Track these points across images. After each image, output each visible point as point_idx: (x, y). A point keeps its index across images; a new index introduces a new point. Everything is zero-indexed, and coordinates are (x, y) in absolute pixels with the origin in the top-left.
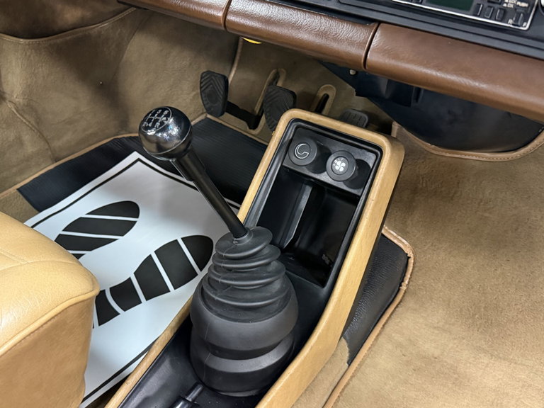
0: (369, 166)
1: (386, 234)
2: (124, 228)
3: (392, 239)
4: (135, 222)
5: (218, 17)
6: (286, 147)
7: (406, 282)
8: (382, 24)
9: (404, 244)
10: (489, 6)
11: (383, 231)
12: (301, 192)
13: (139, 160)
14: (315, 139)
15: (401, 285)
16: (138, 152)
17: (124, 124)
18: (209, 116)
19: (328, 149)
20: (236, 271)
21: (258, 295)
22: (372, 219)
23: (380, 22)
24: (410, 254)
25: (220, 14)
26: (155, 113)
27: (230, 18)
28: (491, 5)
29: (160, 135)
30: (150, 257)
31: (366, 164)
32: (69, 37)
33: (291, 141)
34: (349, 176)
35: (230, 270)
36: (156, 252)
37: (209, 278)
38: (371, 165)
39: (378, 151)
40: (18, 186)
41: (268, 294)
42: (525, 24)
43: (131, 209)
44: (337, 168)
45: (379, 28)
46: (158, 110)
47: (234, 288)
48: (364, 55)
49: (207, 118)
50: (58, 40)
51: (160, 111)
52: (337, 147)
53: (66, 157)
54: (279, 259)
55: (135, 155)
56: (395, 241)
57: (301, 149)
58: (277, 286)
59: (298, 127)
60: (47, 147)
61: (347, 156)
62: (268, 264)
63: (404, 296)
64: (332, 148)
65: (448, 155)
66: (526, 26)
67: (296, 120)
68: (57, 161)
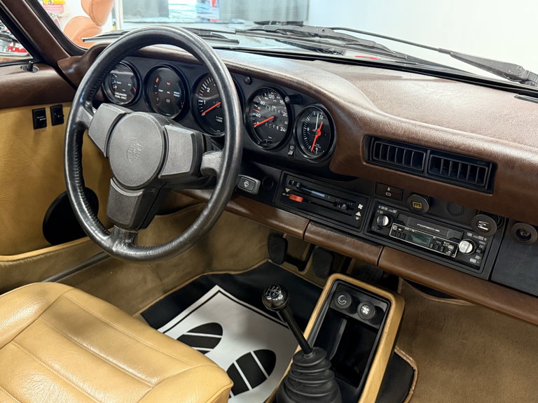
0: (383, 310)
1: (398, 353)
2: (213, 343)
3: (402, 356)
4: (220, 339)
6: (332, 296)
7: (413, 388)
8: (386, 247)
9: (410, 360)
10: (436, 244)
11: (395, 350)
12: (340, 323)
13: (219, 291)
14: (349, 292)
15: (409, 391)
16: (219, 286)
17: (209, 265)
18: (270, 261)
19: (357, 298)
20: (306, 374)
21: (319, 390)
22: (386, 345)
23: (384, 246)
24: (415, 368)
25: (302, 232)
27: (307, 235)
30: (233, 365)
31: (381, 310)
32: (184, 212)
33: (335, 292)
34: (371, 317)
35: (302, 374)
36: (237, 361)
37: (289, 378)
38: (384, 310)
39: (386, 302)
40: (141, 311)
41: (325, 390)
43: (216, 328)
44: (364, 312)
45: (385, 249)
47: (305, 385)
48: (377, 260)
49: (268, 262)
50: (178, 215)
52: (364, 298)
53: (172, 289)
54: (331, 369)
55: (217, 288)
56: (405, 358)
57: (342, 299)
58: (330, 385)
59: (338, 285)
60: (160, 283)
61: (369, 305)
62: (324, 371)
63: (411, 398)
64: (361, 298)
65: (437, 300)
66: (454, 256)
67: (338, 280)
68: (165, 293)
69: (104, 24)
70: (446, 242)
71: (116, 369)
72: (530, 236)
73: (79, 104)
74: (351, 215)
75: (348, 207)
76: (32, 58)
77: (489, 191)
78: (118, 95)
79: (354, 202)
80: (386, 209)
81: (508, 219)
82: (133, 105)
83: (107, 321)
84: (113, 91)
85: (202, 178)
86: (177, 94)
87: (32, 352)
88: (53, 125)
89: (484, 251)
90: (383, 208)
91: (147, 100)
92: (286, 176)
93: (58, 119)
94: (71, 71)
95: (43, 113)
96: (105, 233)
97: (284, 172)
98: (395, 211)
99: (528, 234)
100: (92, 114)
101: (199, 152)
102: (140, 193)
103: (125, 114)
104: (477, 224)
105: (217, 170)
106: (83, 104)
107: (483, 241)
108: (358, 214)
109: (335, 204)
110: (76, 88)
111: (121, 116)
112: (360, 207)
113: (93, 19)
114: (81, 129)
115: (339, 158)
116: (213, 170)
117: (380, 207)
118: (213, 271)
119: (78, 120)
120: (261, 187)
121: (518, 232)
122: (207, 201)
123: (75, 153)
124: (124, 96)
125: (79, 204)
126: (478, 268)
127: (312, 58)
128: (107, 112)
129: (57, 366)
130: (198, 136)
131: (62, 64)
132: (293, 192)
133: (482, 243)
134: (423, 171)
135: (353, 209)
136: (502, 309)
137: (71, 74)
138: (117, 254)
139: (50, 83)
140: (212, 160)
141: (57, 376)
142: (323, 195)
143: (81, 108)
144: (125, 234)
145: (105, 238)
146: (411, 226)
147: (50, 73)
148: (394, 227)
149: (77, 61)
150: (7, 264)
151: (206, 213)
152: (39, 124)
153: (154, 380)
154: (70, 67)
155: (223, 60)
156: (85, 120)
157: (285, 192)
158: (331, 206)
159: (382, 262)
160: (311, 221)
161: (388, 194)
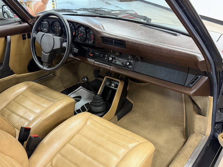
0: (117, 85)
2: (79, 101)
3: (129, 100)
5: (92, 64)
6: (105, 82)
8: (112, 65)
9: (132, 101)
13: (82, 88)
14: (109, 81)
16: (81, 86)
19: (111, 82)
24: (133, 103)
27: (94, 64)
30: (83, 105)
34: (114, 86)
36: (85, 105)
39: (119, 82)
43: (80, 97)
44: (112, 85)
49: (96, 79)
53: (67, 87)
57: (107, 83)
60: (63, 85)
61: (114, 83)
65: (138, 84)
66: (126, 66)
67: (107, 78)
68: (65, 88)
69: (47, 4)
70: (124, 63)
71: (46, 99)
73: (33, 32)
74: (104, 58)
75: (103, 56)
76: (21, 20)
77: (126, 48)
78: (44, 29)
82: (48, 32)
83: (45, 90)
84: (43, 28)
85: (63, 49)
86: (60, 28)
87: (26, 97)
88: (28, 38)
90: (111, 56)
91: (52, 30)
92: (89, 49)
93: (29, 37)
94: (32, 23)
95: (25, 35)
96: (42, 65)
98: (114, 56)
99: (139, 59)
100: (37, 34)
101: (62, 43)
102: (49, 54)
103: (44, 34)
105: (66, 47)
106: (35, 32)
108: (106, 58)
109: (100, 55)
110: (33, 27)
111: (44, 35)
112: (106, 56)
113: (43, 2)
114: (34, 39)
115: (96, 43)
116: (65, 47)
118: (80, 82)
119: (33, 36)
120: (78, 51)
121: (137, 58)
122: (64, 56)
123: (33, 45)
124: (46, 30)
125: (35, 58)
126: (131, 68)
127: (95, 16)
128: (40, 34)
129: (32, 99)
130: (61, 39)
131: (29, 21)
132: (91, 53)
134: (114, 45)
137: (31, 24)
138: (45, 70)
139: (26, 27)
140: (65, 45)
141: (32, 101)
142: (98, 54)
143: (34, 33)
144: (46, 65)
145: (42, 66)
146: (117, 60)
147: (26, 24)
148: (113, 60)
149: (33, 20)
150: (18, 77)
151: (64, 57)
152: (24, 38)
153: (56, 101)
154: (31, 22)
155: (66, 18)
156: (35, 36)
157: (89, 53)
158: (99, 56)
159: (111, 69)
160: (95, 61)
161: (112, 52)
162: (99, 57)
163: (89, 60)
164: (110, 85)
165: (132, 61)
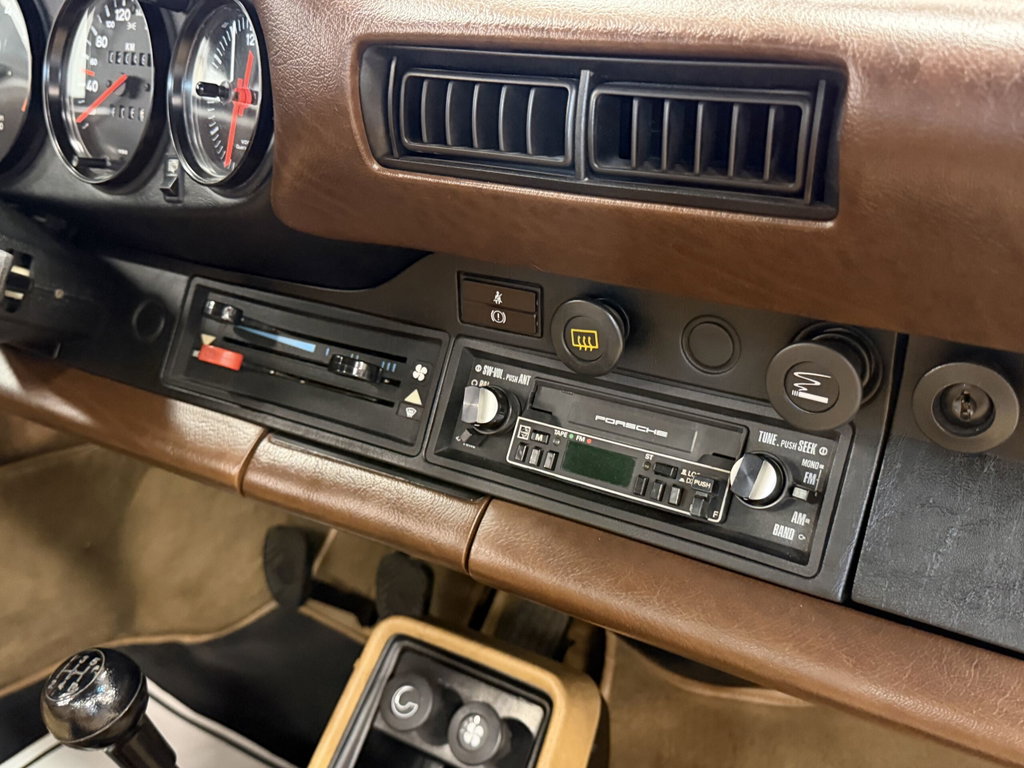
5: (230, 475)
8: (494, 500)
10: (657, 481)
23: (492, 497)
25: (235, 471)
26: (76, 662)
27: (253, 477)
28: (660, 478)
29: (77, 704)
34: (491, 752)
38: (533, 729)
39: (543, 700)
42: (715, 514)
45: (490, 506)
46: (82, 655)
51: (86, 658)
52: (472, 691)
59: (404, 651)
61: (484, 714)
66: (717, 517)
67: (400, 638)
70: (690, 468)
72: (990, 416)
74: (391, 404)
75: (374, 374)
77: (820, 208)
79: (403, 360)
80: (498, 373)
81: (904, 340)
89: (821, 495)
90: (488, 370)
92: (202, 294)
97: (198, 280)
98: (524, 379)
99: (983, 410)
104: (788, 382)
107: (817, 457)
108: (414, 397)
109: (334, 367)
112: (420, 373)
117: (478, 368)
118: (137, 634)
121: (943, 401)
126: (802, 558)
132: (225, 342)
133: (813, 465)
134: (572, 166)
135: (395, 383)
136: (902, 712)
142: (309, 347)
146: (574, 424)
148: (522, 432)
157: (197, 343)
159: (484, 555)
160: (269, 431)
161: (498, 317)
162: (329, 385)
163: (190, 418)
164: (440, 727)
165: (807, 446)
